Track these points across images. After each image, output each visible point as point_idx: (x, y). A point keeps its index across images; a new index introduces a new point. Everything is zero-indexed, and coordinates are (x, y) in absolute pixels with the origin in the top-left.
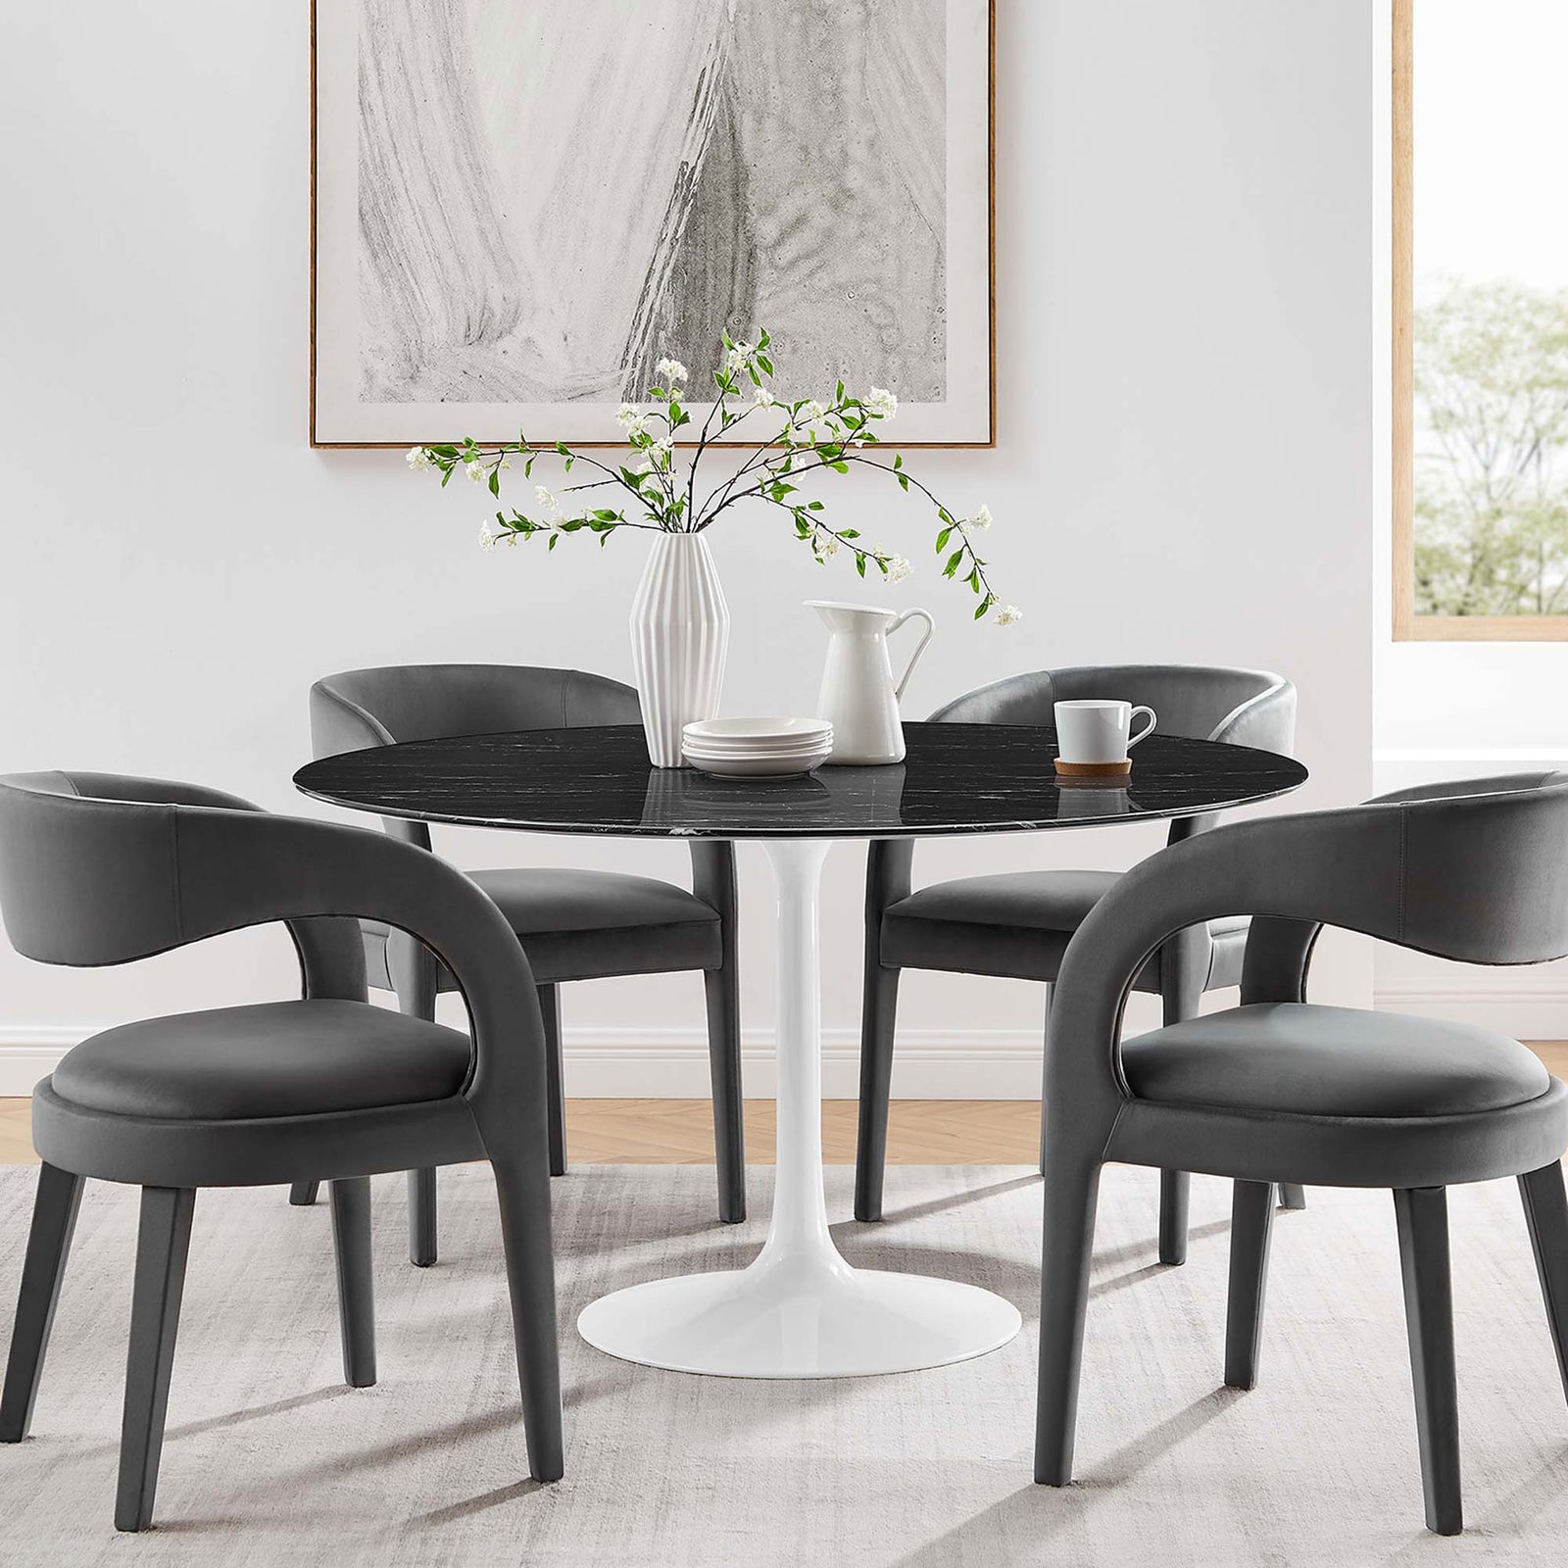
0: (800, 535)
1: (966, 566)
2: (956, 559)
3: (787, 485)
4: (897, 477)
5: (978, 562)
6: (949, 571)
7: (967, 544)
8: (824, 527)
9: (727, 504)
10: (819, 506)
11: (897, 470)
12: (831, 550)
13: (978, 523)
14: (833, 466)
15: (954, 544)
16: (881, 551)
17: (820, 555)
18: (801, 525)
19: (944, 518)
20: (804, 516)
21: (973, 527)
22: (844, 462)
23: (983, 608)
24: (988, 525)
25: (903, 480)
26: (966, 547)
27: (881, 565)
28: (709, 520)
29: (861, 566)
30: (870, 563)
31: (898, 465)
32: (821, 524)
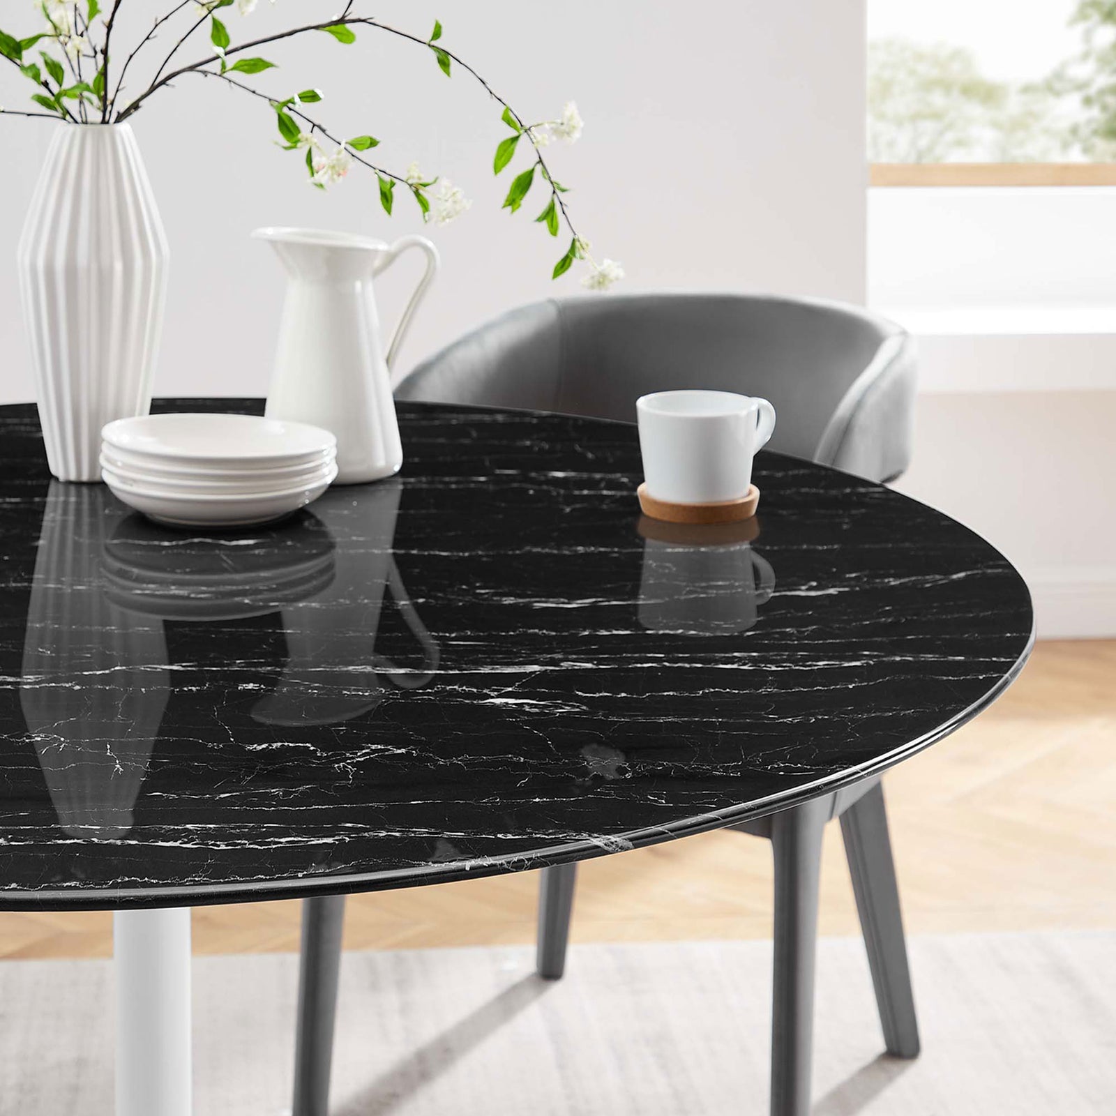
0: (288, 144)
1: (538, 196)
2: (524, 183)
3: (260, 60)
4: (433, 56)
5: (556, 189)
6: (512, 201)
7: (541, 161)
8: (324, 131)
9: (163, 82)
10: (311, 97)
11: (433, 43)
12: (338, 170)
13: (562, 131)
14: (330, 31)
15: (521, 161)
16: (417, 174)
17: (320, 177)
18: (287, 127)
19: (508, 121)
20: (291, 114)
21: (554, 138)
22: (348, 26)
23: (565, 264)
24: (577, 135)
25: (444, 59)
26: (539, 167)
27: (417, 193)
28: (135, 106)
29: (386, 197)
30: (402, 194)
31: (437, 34)
32: (319, 127)
